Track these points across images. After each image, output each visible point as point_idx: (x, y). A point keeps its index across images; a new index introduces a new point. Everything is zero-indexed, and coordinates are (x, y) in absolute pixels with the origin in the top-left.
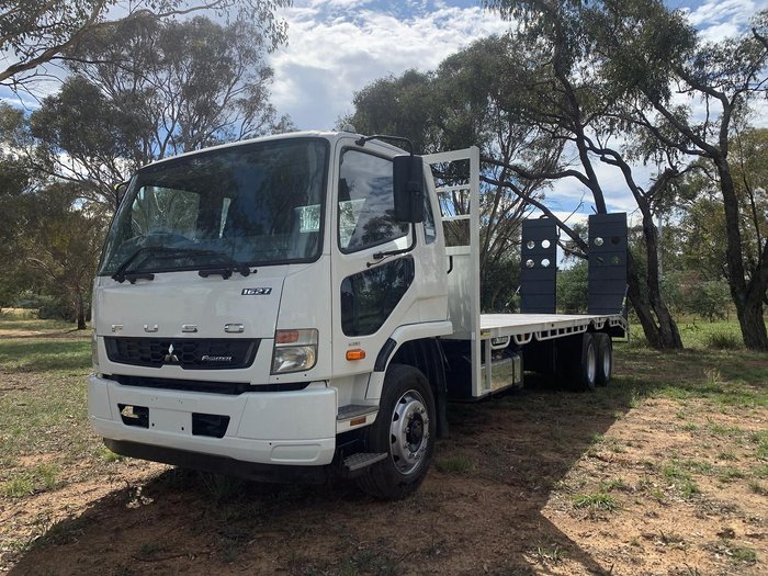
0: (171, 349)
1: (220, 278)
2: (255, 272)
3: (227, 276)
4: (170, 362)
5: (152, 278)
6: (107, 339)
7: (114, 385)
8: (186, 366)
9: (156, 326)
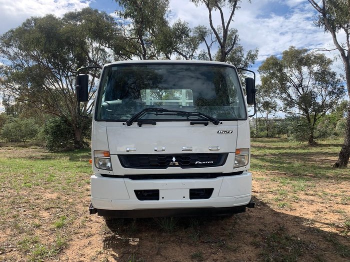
0: (174, 159)
1: (203, 125)
2: (221, 123)
3: (206, 125)
4: (174, 165)
5: (155, 124)
6: (119, 156)
7: (128, 180)
8: (183, 167)
9: (164, 148)
